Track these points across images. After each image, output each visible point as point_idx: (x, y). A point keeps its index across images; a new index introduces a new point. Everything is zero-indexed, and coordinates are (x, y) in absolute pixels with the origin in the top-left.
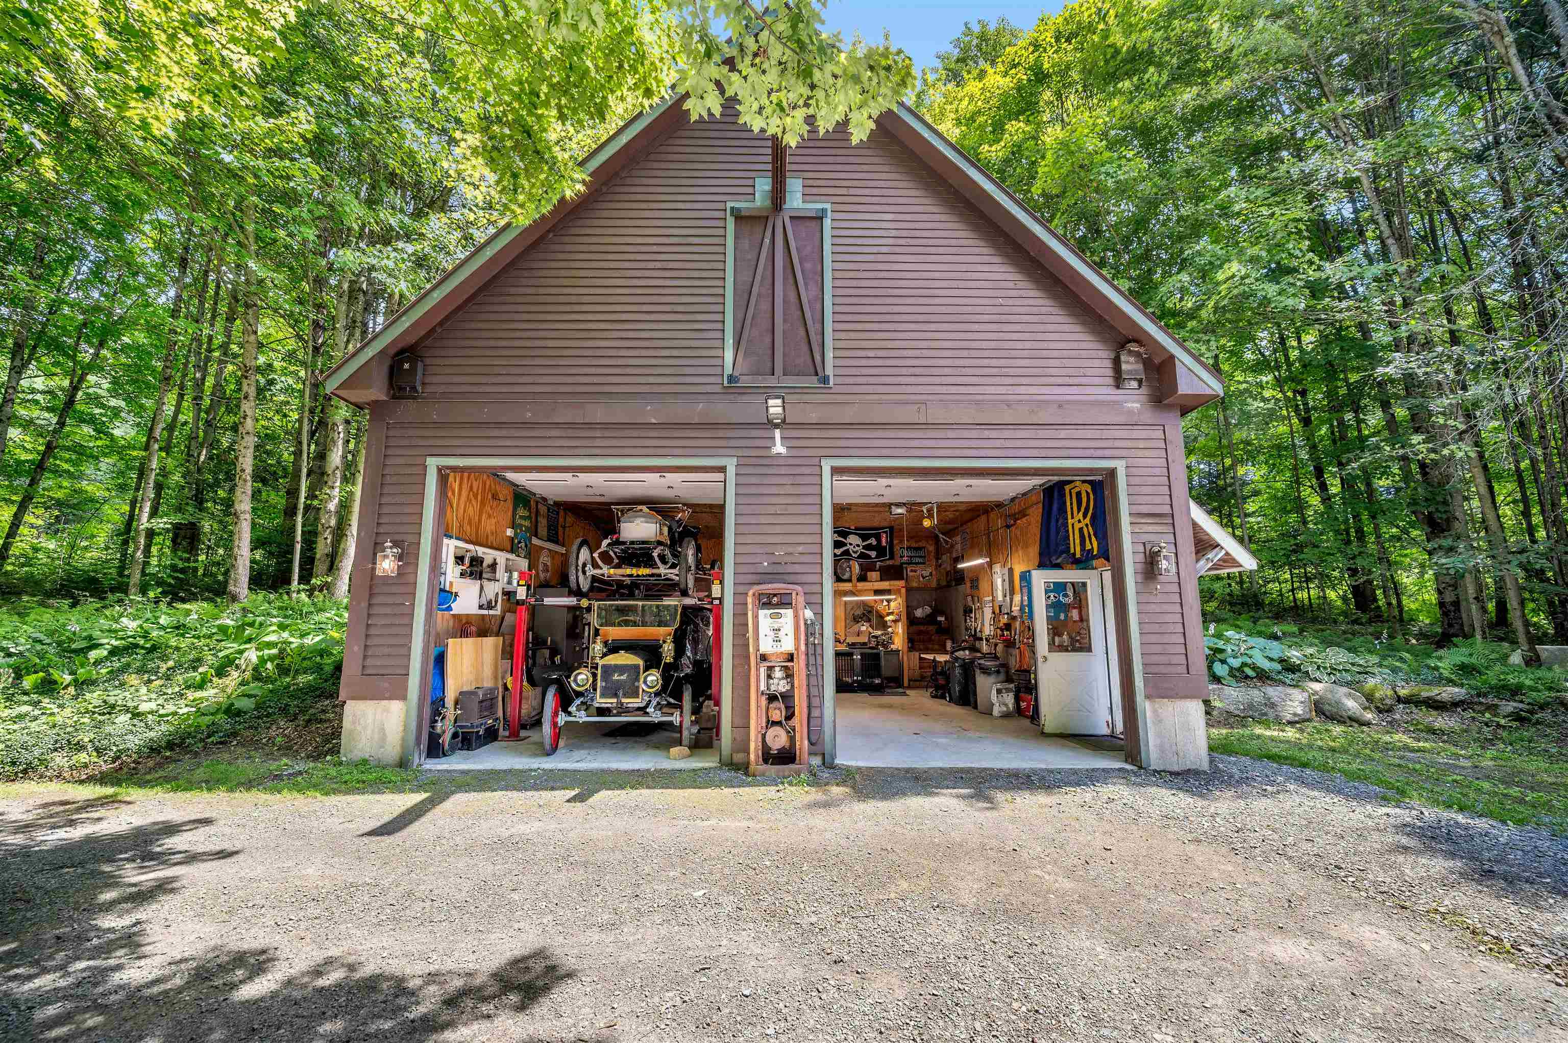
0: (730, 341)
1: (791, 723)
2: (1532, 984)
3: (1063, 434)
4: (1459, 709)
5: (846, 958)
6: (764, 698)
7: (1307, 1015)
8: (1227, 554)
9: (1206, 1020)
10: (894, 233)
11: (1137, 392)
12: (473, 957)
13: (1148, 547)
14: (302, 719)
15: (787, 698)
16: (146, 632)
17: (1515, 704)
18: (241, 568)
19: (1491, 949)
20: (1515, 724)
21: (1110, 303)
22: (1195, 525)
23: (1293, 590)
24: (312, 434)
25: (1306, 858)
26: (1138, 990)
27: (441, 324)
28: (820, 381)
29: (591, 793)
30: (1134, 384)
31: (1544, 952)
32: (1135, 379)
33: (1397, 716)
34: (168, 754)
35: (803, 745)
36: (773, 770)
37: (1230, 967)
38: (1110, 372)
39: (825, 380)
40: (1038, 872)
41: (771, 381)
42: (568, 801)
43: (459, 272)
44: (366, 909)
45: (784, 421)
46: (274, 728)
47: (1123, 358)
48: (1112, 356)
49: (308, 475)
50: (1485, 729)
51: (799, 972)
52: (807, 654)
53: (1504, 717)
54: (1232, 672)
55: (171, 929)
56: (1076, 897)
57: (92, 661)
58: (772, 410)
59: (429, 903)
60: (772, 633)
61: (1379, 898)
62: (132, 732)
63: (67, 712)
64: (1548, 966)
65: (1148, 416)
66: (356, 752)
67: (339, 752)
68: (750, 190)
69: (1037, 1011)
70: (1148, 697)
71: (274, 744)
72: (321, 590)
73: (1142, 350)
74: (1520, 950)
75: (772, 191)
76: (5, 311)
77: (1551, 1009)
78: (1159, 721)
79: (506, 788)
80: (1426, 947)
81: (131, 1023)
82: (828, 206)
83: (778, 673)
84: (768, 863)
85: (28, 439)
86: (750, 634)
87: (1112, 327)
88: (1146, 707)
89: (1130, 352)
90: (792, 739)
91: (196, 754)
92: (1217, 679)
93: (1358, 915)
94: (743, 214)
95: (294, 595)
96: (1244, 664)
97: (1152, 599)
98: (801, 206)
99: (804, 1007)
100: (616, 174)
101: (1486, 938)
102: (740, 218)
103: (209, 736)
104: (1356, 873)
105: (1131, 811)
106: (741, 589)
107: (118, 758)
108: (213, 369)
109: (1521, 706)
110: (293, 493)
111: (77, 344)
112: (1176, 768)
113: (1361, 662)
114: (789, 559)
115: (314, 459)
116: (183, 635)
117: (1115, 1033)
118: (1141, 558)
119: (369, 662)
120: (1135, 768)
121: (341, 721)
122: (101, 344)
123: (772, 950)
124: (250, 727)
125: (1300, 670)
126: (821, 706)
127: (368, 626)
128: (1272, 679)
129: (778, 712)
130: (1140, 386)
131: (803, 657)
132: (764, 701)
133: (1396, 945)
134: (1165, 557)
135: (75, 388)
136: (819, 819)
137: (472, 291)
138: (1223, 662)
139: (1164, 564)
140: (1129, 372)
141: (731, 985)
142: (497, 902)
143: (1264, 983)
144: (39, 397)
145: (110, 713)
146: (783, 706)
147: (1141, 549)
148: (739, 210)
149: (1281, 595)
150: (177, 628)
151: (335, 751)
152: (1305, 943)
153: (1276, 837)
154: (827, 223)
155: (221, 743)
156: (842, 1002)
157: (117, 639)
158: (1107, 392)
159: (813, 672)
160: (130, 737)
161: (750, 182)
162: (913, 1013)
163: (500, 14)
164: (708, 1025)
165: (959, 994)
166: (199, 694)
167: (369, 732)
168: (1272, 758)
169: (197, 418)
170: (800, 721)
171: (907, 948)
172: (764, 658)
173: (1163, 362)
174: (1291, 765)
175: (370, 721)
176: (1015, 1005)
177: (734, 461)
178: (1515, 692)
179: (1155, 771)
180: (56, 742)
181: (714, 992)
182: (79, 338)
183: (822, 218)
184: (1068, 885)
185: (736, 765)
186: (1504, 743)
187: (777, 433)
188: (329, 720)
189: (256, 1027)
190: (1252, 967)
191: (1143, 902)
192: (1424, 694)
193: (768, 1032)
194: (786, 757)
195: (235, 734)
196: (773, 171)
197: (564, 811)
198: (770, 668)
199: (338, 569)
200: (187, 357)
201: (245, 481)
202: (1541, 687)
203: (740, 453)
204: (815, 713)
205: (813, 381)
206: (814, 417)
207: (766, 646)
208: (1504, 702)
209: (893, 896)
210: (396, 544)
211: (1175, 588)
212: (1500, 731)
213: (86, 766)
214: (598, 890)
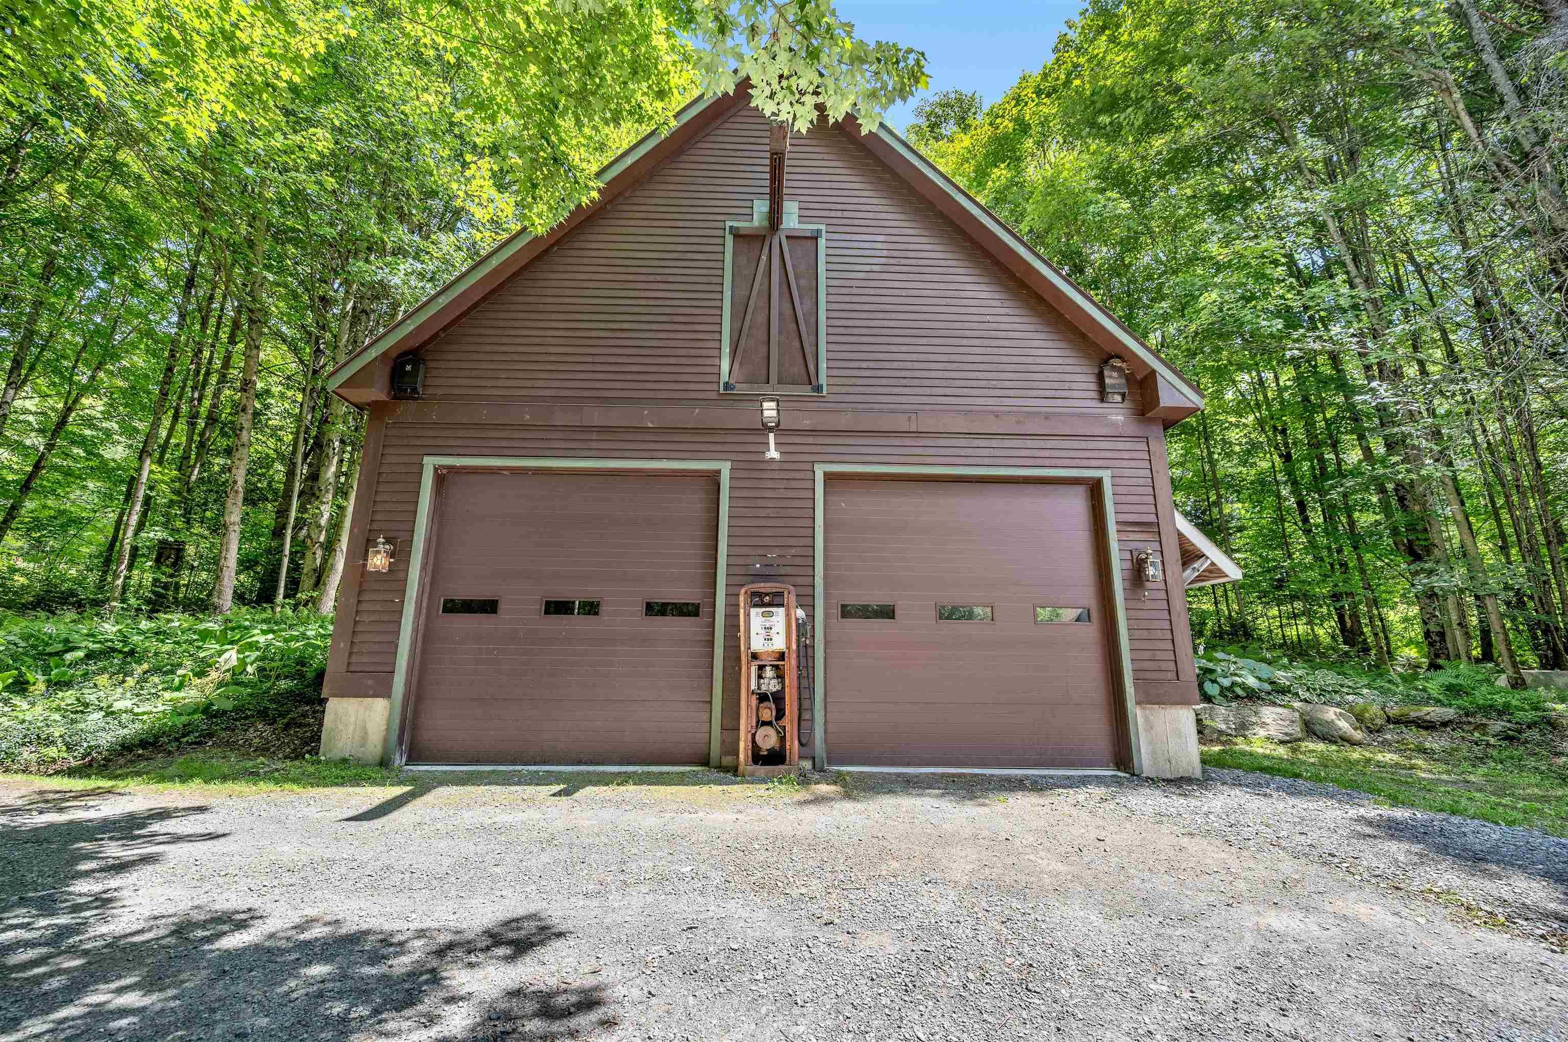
0: (726, 350)
1: (782, 723)
2: (1527, 950)
3: (1050, 444)
4: (1448, 729)
5: (836, 921)
6: (754, 697)
7: (1302, 972)
8: (1213, 564)
9: (1202, 974)
10: (885, 253)
11: (1120, 405)
12: (452, 917)
13: (1135, 554)
14: (281, 722)
15: (778, 698)
16: (125, 636)
17: (1503, 723)
18: (226, 580)
19: (1485, 923)
20: (1504, 744)
21: (1093, 320)
22: (1180, 535)
23: (1281, 626)
24: (306, 456)
25: (1300, 848)
26: (1133, 951)
27: (444, 329)
28: (814, 390)
29: (576, 789)
30: (1118, 398)
31: (1539, 924)
32: (1119, 393)
33: (1388, 737)
34: (140, 752)
35: (793, 746)
36: (762, 770)
37: (1225, 934)
38: (1093, 386)
39: (819, 388)
40: (1032, 857)
41: (767, 390)
42: (554, 795)
43: (465, 280)
44: (343, 878)
45: (778, 425)
46: (251, 730)
47: (1106, 373)
48: (1096, 371)
49: (299, 496)
50: (1476, 748)
51: (789, 932)
52: (798, 657)
53: (1494, 736)
54: (1223, 691)
55: (139, 893)
56: (1069, 877)
57: (68, 663)
58: (766, 413)
59: (408, 875)
60: (763, 631)
61: (1373, 881)
62: (104, 729)
63: (39, 709)
64: (1542, 936)
65: (1132, 429)
66: (335, 751)
67: (317, 754)
68: (748, 211)
69: (1031, 965)
70: (1138, 703)
71: (250, 745)
72: (305, 605)
73: (1124, 365)
74: (1515, 923)
75: (770, 212)
76: (5, 334)
77: (1546, 970)
78: (1150, 727)
79: (490, 784)
80: (1422, 921)
81: (96, 965)
82: (823, 227)
83: (769, 673)
84: (757, 847)
85: (15, 459)
86: (742, 634)
87: (1095, 344)
88: (1137, 714)
89: (1114, 368)
90: (782, 739)
91: (170, 753)
92: (1208, 699)
93: (1353, 894)
94: (742, 232)
95: (278, 609)
96: (1234, 684)
97: (1140, 605)
98: (797, 226)
99: (794, 959)
100: (620, 194)
101: (1480, 914)
102: (738, 235)
103: (184, 736)
104: (1351, 860)
105: (1124, 810)
106: (733, 590)
107: (89, 754)
108: (209, 391)
109: (1508, 725)
110: (282, 513)
111: (74, 367)
112: (1169, 776)
113: (1350, 684)
114: (782, 561)
115: (307, 479)
116: (163, 641)
117: (1111, 983)
118: (1128, 565)
119: (354, 659)
120: (1127, 775)
121: (321, 724)
122: (98, 368)
123: (762, 914)
124: (227, 729)
125: (1289, 692)
126: (812, 710)
127: (356, 622)
128: (1263, 699)
129: (768, 711)
130: (1123, 400)
131: (794, 656)
132: (754, 700)
133: (1391, 918)
134: (1153, 564)
135: (69, 410)
136: (810, 813)
137: (476, 299)
138: (1214, 681)
139: (1151, 571)
140: (1113, 386)
141: (719, 941)
142: (479, 875)
143: (1260, 946)
144: (31, 418)
145: (82, 712)
146: (773, 707)
147: (1128, 556)
148: (737, 228)
149: (1271, 631)
150: (156, 633)
151: (315, 752)
152: (1300, 916)
153: (1268, 830)
154: (822, 242)
155: (195, 743)
156: (833, 955)
157: (94, 642)
158: (1093, 405)
159: (804, 673)
160: (103, 734)
161: (748, 204)
162: (905, 965)
163: (523, 26)
164: (696, 971)
165: (951, 951)
166: (176, 695)
167: (351, 728)
168: (1263, 770)
169: (190, 440)
170: (789, 722)
171: (898, 913)
172: (755, 656)
173: (1146, 377)
174: (1284, 776)
175: (352, 719)
176: (1008, 960)
177: (728, 465)
178: (1503, 711)
179: (1148, 778)
180: (25, 736)
181: (703, 946)
182: (77, 361)
183: (816, 238)
184: (1060, 867)
185: (726, 767)
186: (1495, 761)
187: (771, 436)
188: (309, 725)
189: (227, 968)
190: (1247, 935)
191: (1137, 882)
192: (1413, 714)
193: (757, 977)
194: (776, 757)
195: (211, 736)
196: (770, 194)
197: (548, 804)
198: (761, 668)
199: (325, 584)
200: (184, 382)
201: (237, 492)
202: (1527, 707)
203: (734, 457)
204: (806, 716)
205: (806, 390)
206: (806, 423)
207: (757, 644)
208: (1492, 722)
209: (884, 873)
210: (388, 541)
211: (1163, 595)
212: (1490, 750)
213: (54, 761)
214: (583, 866)
